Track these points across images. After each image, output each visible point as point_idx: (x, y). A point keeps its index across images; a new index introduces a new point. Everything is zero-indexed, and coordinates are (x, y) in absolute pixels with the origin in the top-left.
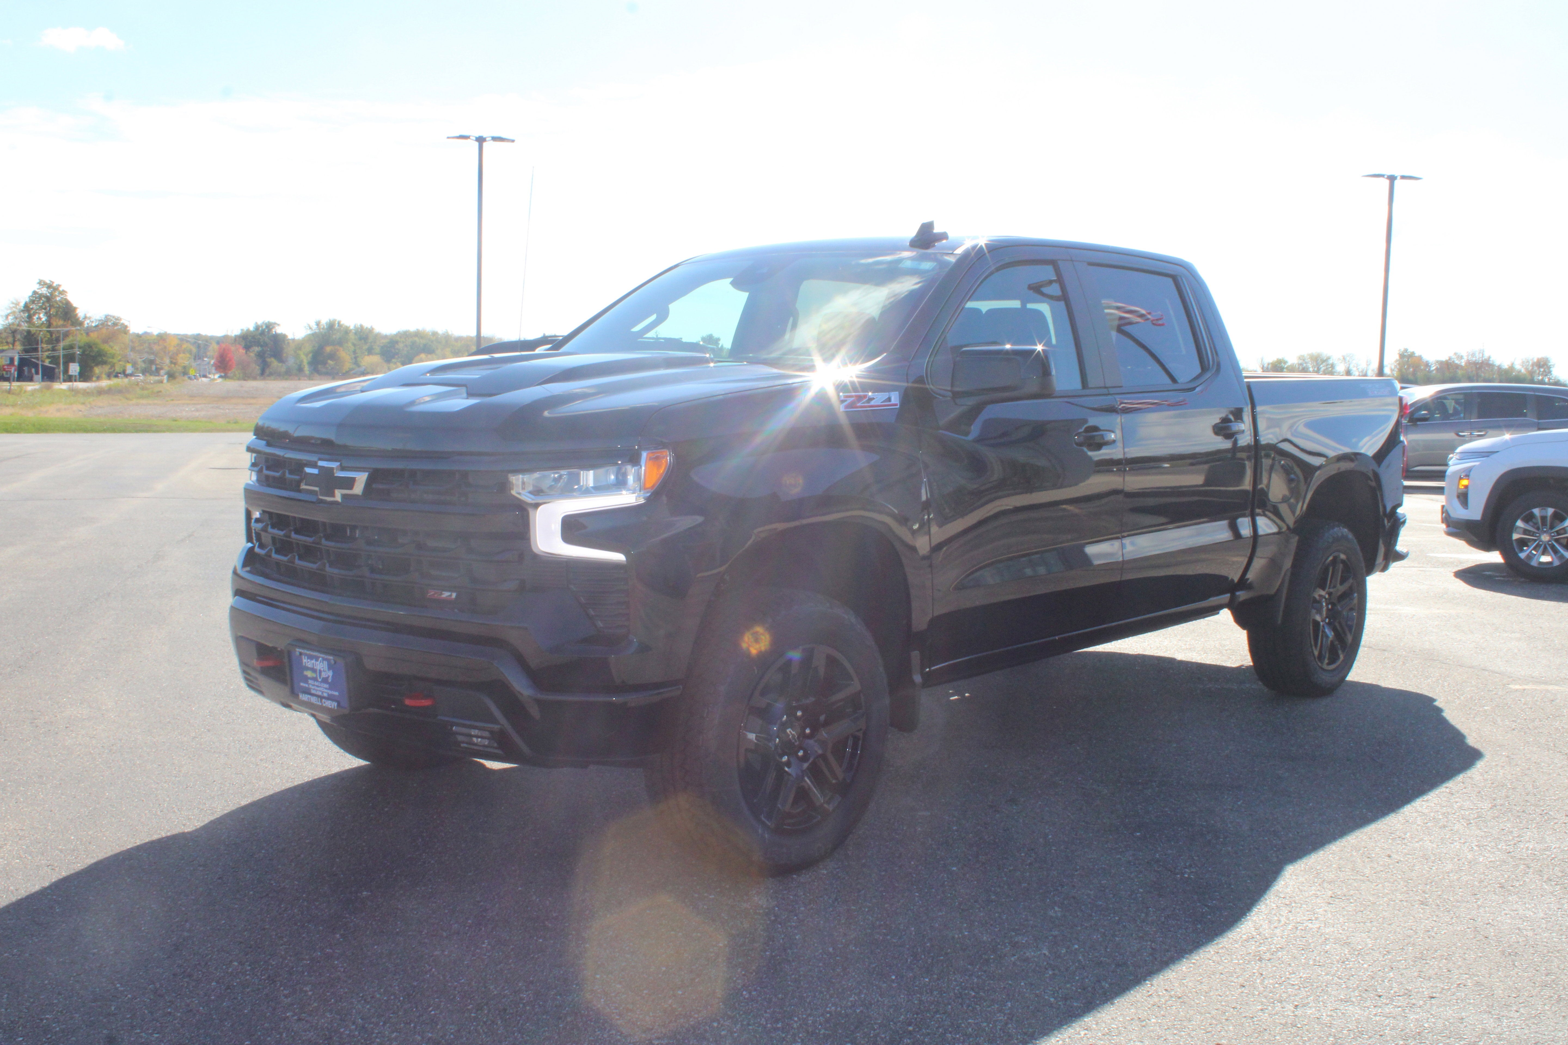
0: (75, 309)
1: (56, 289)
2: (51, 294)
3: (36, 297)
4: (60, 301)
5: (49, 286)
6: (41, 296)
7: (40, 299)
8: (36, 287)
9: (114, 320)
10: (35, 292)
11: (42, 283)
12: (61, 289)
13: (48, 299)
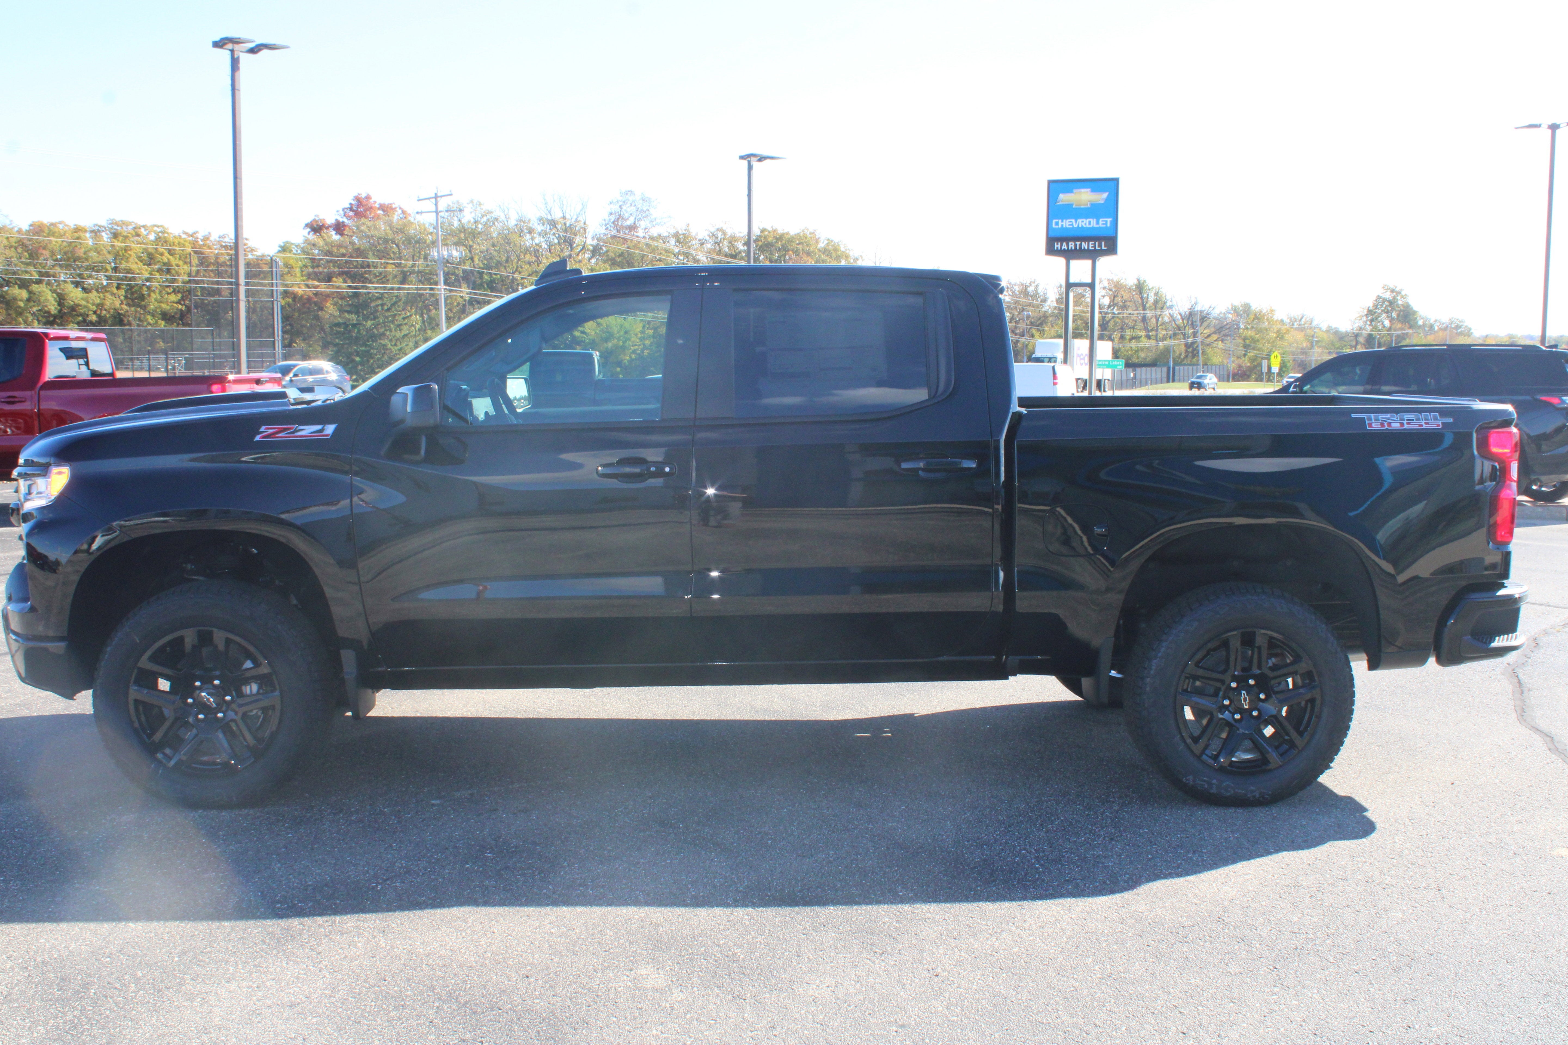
0: (1415, 313)
1: (1399, 293)
2: (1394, 298)
3: (1380, 301)
4: (1402, 305)
5: (1393, 291)
6: (1384, 300)
7: (1383, 303)
8: (1380, 292)
9: (1458, 322)
10: (1379, 297)
11: (1386, 288)
12: (1403, 293)
13: (1391, 303)
